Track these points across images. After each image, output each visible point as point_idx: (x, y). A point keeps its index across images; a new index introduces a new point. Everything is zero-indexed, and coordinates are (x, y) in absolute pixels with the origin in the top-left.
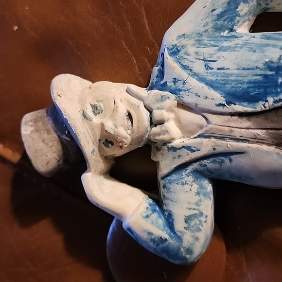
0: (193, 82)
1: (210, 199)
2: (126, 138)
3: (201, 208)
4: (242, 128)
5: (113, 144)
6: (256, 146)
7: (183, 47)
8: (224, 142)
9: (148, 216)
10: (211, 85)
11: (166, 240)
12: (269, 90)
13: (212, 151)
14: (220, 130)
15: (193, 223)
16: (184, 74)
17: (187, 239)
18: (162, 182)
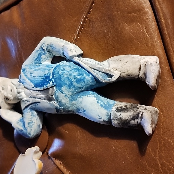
0: (27, 81)
3: (32, 120)
4: (39, 94)
5: (8, 100)
6: (42, 100)
7: (26, 69)
8: (35, 99)
9: (18, 123)
10: (31, 81)
11: (23, 130)
12: (44, 83)
13: (33, 102)
14: (34, 95)
15: (30, 125)
16: (25, 78)
17: (29, 130)
18: (23, 112)
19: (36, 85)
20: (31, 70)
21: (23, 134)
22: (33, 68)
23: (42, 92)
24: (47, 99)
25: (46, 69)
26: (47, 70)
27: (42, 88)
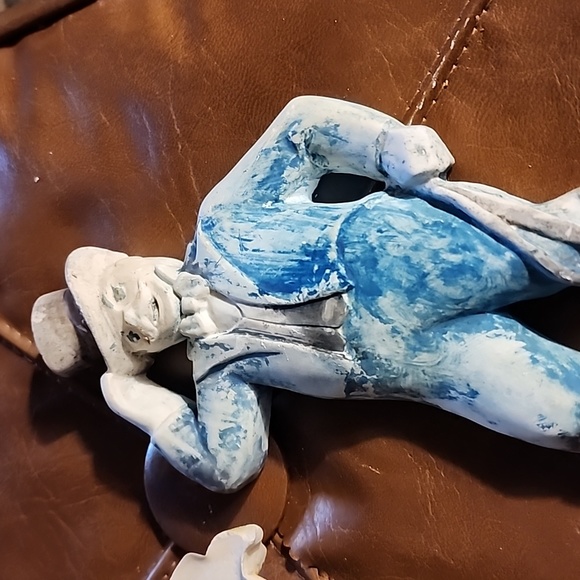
0: (226, 266)
1: (252, 409)
2: (152, 331)
3: (239, 420)
4: (277, 323)
5: (138, 338)
6: (291, 345)
7: (218, 220)
8: (258, 339)
9: (177, 430)
10: (244, 269)
11: (198, 460)
12: (303, 279)
13: (247, 351)
14: (255, 325)
15: (228, 440)
16: (216, 255)
17: (223, 459)
18: (197, 387)
19: (266, 286)
20: (243, 227)
21: (199, 473)
22: (251, 217)
23: (289, 312)
24: (313, 341)
25: (308, 223)
26: (315, 225)
27: (294, 299)
